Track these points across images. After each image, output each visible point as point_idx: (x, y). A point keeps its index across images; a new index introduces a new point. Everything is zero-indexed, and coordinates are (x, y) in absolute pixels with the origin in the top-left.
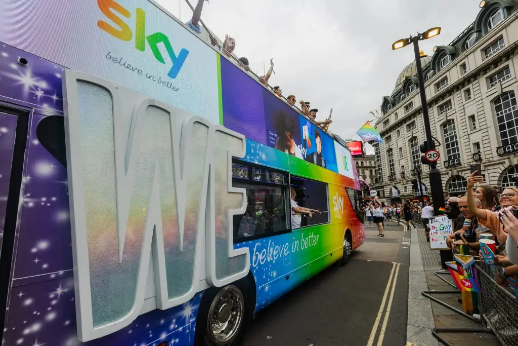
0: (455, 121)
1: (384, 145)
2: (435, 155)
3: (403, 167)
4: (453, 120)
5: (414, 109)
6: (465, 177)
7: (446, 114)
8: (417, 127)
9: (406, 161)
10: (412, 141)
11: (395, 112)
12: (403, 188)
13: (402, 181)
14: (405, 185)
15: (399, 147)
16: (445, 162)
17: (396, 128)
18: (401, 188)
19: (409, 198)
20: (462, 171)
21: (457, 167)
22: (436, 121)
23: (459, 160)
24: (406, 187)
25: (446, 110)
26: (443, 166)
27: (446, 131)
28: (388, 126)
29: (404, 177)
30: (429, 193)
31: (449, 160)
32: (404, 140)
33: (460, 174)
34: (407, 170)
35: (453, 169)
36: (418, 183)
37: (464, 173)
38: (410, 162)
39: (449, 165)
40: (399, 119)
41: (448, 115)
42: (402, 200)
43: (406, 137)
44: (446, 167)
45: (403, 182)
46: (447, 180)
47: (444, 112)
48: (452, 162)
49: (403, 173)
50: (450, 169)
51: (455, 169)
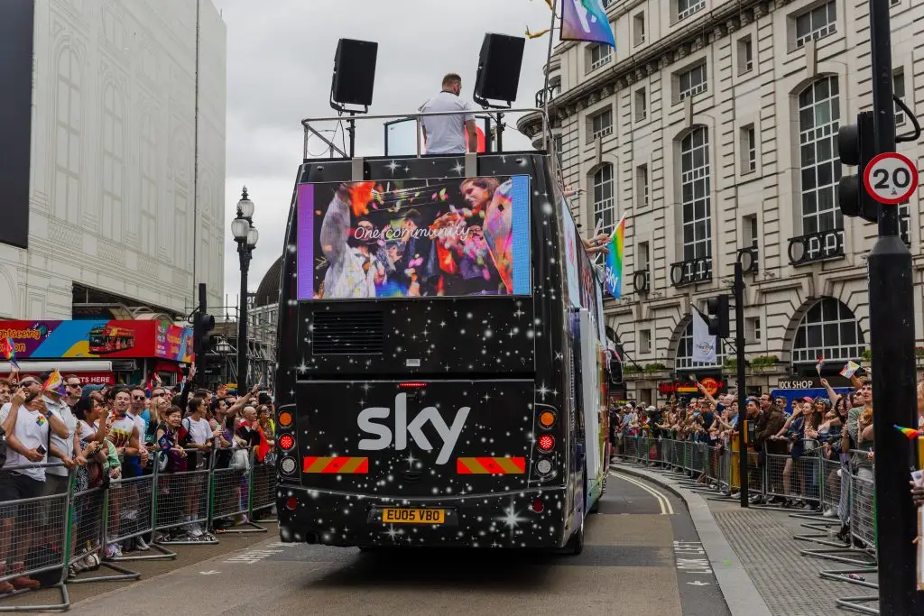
0: (841, 81)
1: (583, 147)
2: (901, 178)
3: (644, 246)
4: (835, 78)
5: (708, 9)
6: (851, 306)
7: (816, 50)
8: (709, 87)
9: (660, 224)
10: (686, 145)
11: (636, 11)
12: (638, 334)
13: (634, 308)
14: (645, 326)
15: (637, 162)
16: (793, 241)
17: (635, 81)
18: (630, 337)
19: (654, 380)
20: (845, 281)
21: (828, 267)
22: (779, 74)
23: (840, 240)
24: (646, 333)
25: (816, 36)
26: (785, 260)
27: (806, 119)
28: (604, 69)
29: (644, 291)
30: (729, 363)
31: (807, 237)
32: (658, 134)
33: (836, 295)
34: (660, 263)
35: (816, 270)
36: (732, 314)
37: (850, 288)
38: (670, 231)
39: (805, 257)
40: (646, 44)
41: (821, 55)
42: (630, 386)
43: (667, 120)
44: (795, 264)
45: (639, 312)
46: (791, 313)
47: (808, 39)
48: (815, 246)
49: (642, 274)
50: (808, 270)
51: (824, 272)
